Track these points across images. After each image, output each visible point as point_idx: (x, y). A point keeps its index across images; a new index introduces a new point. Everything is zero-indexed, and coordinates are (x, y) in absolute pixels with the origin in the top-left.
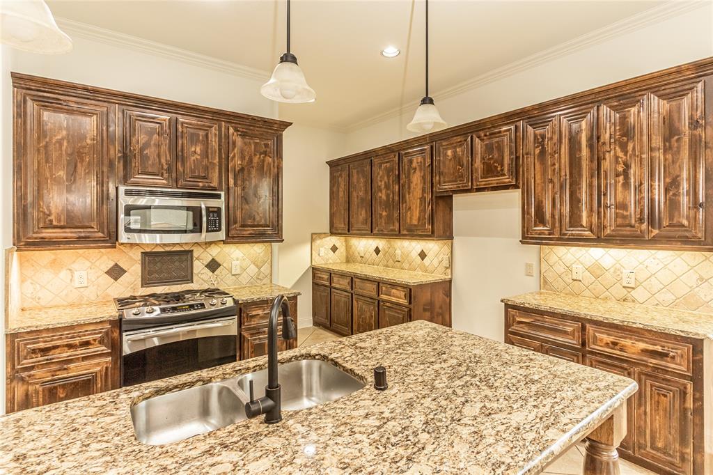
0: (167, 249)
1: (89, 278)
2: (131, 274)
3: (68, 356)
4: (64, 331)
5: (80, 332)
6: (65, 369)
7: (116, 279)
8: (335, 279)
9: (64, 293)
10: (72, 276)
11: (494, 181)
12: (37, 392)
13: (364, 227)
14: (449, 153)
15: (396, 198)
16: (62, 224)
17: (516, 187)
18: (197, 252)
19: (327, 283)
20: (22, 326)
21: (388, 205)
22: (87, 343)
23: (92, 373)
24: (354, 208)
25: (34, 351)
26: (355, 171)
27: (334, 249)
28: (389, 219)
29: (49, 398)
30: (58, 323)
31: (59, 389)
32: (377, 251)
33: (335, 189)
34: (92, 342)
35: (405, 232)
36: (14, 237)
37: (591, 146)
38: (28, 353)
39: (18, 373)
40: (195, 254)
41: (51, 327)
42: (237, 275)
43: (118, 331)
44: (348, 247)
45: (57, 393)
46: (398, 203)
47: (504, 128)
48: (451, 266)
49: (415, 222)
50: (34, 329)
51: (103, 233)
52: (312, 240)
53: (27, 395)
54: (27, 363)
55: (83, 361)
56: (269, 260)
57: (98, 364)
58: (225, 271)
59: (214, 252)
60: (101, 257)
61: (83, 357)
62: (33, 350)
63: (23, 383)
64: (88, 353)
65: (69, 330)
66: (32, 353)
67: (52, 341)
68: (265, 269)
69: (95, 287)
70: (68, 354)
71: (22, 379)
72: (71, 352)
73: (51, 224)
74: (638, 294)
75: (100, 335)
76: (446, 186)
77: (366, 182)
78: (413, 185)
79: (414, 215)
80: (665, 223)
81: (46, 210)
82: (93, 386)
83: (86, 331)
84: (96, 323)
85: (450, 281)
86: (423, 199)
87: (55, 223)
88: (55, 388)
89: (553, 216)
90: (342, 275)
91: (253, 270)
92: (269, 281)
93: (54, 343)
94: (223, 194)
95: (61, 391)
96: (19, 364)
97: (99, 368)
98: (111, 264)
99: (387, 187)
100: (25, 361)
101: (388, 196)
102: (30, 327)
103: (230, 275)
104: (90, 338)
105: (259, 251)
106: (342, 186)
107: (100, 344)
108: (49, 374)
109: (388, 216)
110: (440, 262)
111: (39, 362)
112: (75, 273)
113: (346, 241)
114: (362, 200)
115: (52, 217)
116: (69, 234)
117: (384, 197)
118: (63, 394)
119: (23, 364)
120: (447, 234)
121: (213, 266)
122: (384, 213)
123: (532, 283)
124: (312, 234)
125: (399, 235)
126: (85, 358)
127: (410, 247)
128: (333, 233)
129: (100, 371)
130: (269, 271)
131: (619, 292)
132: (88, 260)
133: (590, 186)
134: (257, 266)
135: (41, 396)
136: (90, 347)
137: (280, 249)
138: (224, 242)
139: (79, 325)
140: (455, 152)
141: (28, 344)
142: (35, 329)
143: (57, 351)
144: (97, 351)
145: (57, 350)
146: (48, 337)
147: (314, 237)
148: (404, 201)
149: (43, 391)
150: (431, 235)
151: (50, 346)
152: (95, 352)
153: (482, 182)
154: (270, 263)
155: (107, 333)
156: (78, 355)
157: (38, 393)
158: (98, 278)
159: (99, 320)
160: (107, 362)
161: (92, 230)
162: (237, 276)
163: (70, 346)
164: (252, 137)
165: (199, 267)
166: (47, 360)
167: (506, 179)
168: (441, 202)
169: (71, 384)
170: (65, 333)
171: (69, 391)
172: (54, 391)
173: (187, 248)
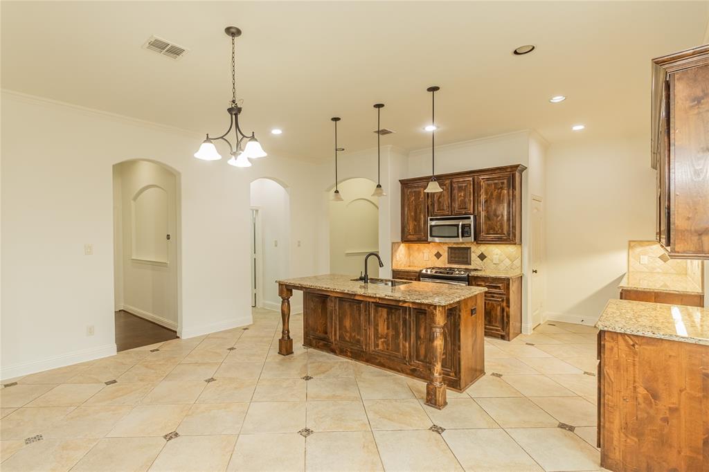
0: (459, 246)
1: (429, 257)
2: (444, 257)
7: (438, 259)
18: (473, 249)
42: (496, 264)
52: (630, 247)
58: (489, 261)
59: (483, 249)
69: (431, 261)
81: (409, 228)
87: (411, 233)
91: (507, 262)
94: (472, 217)
98: (436, 251)
103: (492, 263)
105: (512, 251)
112: (424, 254)
116: (415, 237)
121: (482, 257)
124: (630, 241)
130: (520, 265)
132: (429, 249)
134: (511, 260)
147: (632, 244)
154: (520, 259)
158: (432, 257)
165: (474, 256)
173: (468, 246)
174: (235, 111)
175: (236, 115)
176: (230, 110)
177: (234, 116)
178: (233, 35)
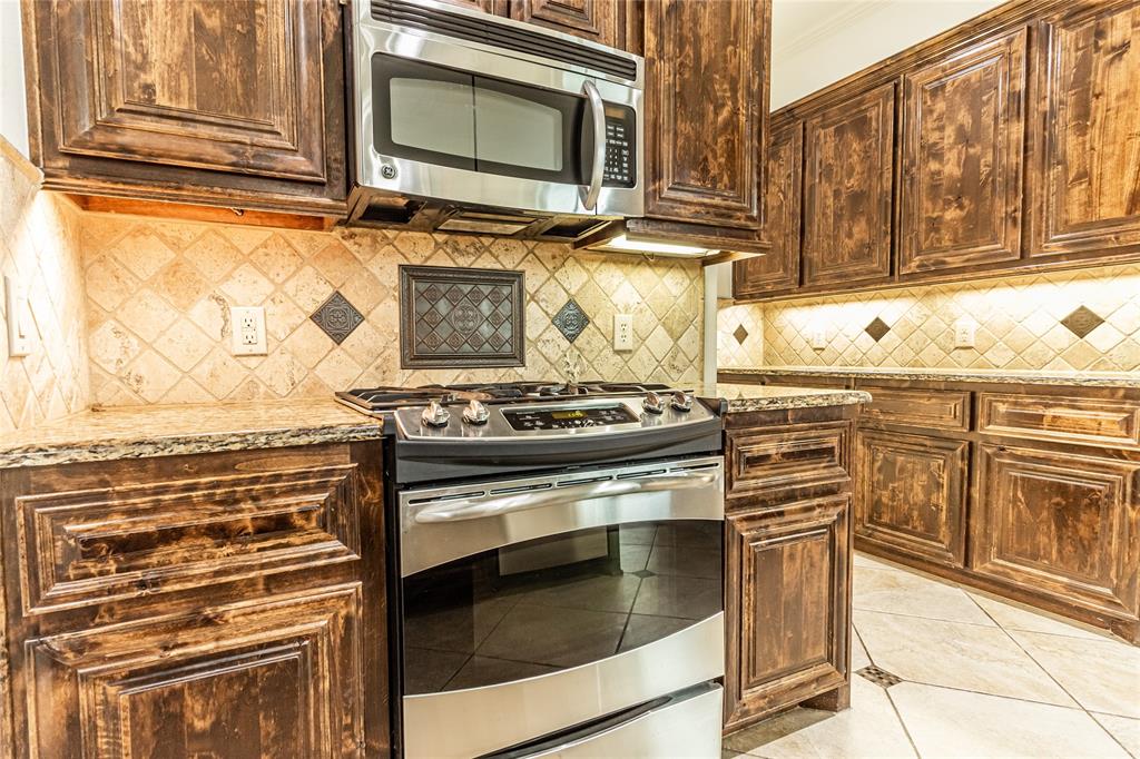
0: (463, 262)
1: (270, 329)
2: (375, 327)
3: (217, 574)
4: (198, 474)
5: (256, 480)
6: (208, 622)
9: (206, 367)
10: (226, 321)
12: (110, 712)
16: (185, 106)
18: (534, 277)
20: (39, 443)
22: (280, 526)
23: (300, 638)
25: (90, 548)
27: (740, 336)
29: (155, 734)
30: (177, 441)
31: (189, 701)
32: (877, 329)
34: (299, 522)
36: (32, 133)
38: (69, 553)
39: (36, 633)
40: (530, 285)
41: (148, 451)
42: (624, 352)
43: (379, 485)
45: (182, 715)
50: (86, 456)
51: (309, 155)
53: (73, 722)
54: (67, 593)
55: (268, 591)
56: (699, 319)
57: (320, 606)
58: (598, 342)
59: (572, 282)
60: (298, 269)
61: (269, 578)
62: (88, 543)
63: (56, 678)
64: (284, 562)
65: (215, 471)
66: (85, 556)
67: (157, 508)
68: (689, 341)
69: (287, 357)
70: (217, 565)
71: (53, 662)
72: (225, 555)
73: (151, 101)
75: (322, 497)
81: (131, 49)
82: (307, 690)
83: (277, 478)
84: (309, 447)
87: (162, 99)
88: (176, 694)
92: (697, 375)
93: (164, 520)
95: (198, 708)
96: (35, 599)
97: (321, 622)
98: (324, 293)
100: (59, 589)
102: (70, 447)
103: (608, 352)
104: (291, 504)
105: (676, 291)
107: (324, 528)
108: (150, 641)
111: (111, 591)
112: (233, 309)
113: (765, 318)
115: (153, 76)
116: (209, 144)
118: (204, 718)
119: (52, 601)
121: (571, 321)
126: (275, 583)
129: (326, 631)
130: (696, 349)
132: (265, 274)
134: (670, 332)
135: (125, 726)
136: (293, 539)
139: (252, 452)
141: (66, 516)
142: (90, 458)
143: (177, 551)
144: (316, 557)
145: (174, 547)
146: (143, 493)
149: (134, 708)
151: (152, 528)
152: (308, 558)
154: (699, 325)
155: (344, 491)
156: (251, 568)
157: (116, 717)
158: (293, 330)
159: (318, 439)
160: (346, 598)
161: (277, 143)
162: (625, 356)
163: (221, 534)
165: (536, 321)
166: (142, 585)
169: (230, 680)
170: (203, 480)
171: (227, 706)
172: (174, 707)
173: (509, 266)
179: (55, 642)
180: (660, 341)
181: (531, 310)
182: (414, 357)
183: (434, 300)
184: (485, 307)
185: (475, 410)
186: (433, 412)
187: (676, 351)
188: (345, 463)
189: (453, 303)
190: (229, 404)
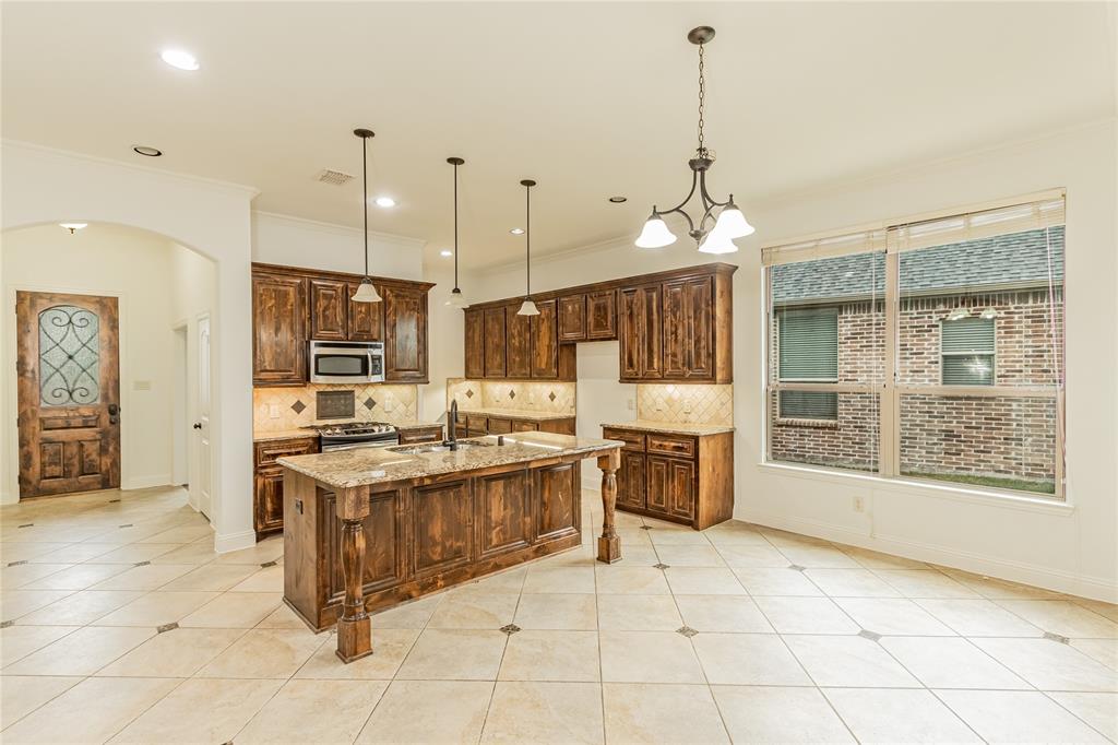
0: (335, 389)
1: (281, 411)
2: (309, 409)
5: (295, 445)
7: (299, 413)
8: (471, 422)
9: (263, 422)
10: (269, 409)
11: (601, 333)
12: (270, 484)
13: (499, 371)
14: (570, 308)
15: (528, 345)
16: (272, 368)
17: (616, 339)
18: (358, 392)
19: (464, 426)
21: (521, 351)
24: (489, 353)
26: (490, 317)
27: (470, 394)
28: (522, 364)
32: (512, 394)
33: (470, 334)
35: (535, 376)
36: (253, 377)
37: (658, 312)
38: (264, 457)
39: (259, 469)
40: (356, 394)
42: (389, 411)
43: (318, 445)
44: (483, 393)
46: (528, 350)
47: (607, 293)
48: (575, 406)
49: (543, 366)
51: (299, 375)
52: (448, 385)
53: (264, 485)
54: (264, 463)
56: (416, 400)
58: (380, 408)
59: (370, 392)
60: (288, 395)
62: (267, 455)
63: (262, 477)
65: (288, 443)
66: (267, 457)
67: (278, 449)
68: (412, 407)
69: (285, 418)
74: (692, 417)
75: (306, 447)
76: (570, 336)
77: (501, 329)
78: (541, 334)
79: (542, 361)
80: (694, 366)
83: (298, 444)
84: (304, 439)
85: (574, 418)
86: (549, 346)
87: (268, 368)
89: (638, 362)
90: (479, 417)
92: (416, 417)
93: (279, 451)
94: (383, 344)
96: (260, 463)
98: (296, 401)
99: (520, 334)
101: (520, 343)
104: (301, 449)
106: (478, 331)
109: (521, 361)
110: (567, 402)
111: (271, 463)
112: (272, 407)
113: (482, 386)
114: (498, 346)
115: (266, 364)
116: (277, 375)
117: (517, 344)
119: (262, 464)
120: (571, 376)
122: (517, 359)
123: (633, 414)
124: (448, 379)
125: (530, 378)
127: (541, 390)
128: (468, 377)
130: (415, 410)
131: (682, 416)
132: (280, 397)
133: (658, 340)
134: (405, 405)
137: (424, 390)
138: (383, 383)
139: (294, 439)
140: (574, 308)
141: (264, 450)
146: (275, 447)
147: (450, 382)
148: (534, 348)
150: (557, 378)
151: (277, 452)
153: (593, 334)
154: (416, 403)
155: (311, 447)
158: (286, 411)
159: (307, 437)
162: (389, 413)
164: (403, 297)
165: (359, 404)
167: (610, 332)
168: (565, 349)
170: (286, 444)
173: (350, 388)
174: (700, 165)
175: (702, 170)
176: (692, 163)
177: (699, 173)
178: (701, 40)
179: (263, 471)
180: (401, 408)
181: (357, 401)
182: (320, 417)
183: (327, 400)
184: (342, 402)
185: (338, 431)
186: (329, 431)
187: (407, 411)
188: (311, 441)
189: (332, 401)
190: (269, 431)
